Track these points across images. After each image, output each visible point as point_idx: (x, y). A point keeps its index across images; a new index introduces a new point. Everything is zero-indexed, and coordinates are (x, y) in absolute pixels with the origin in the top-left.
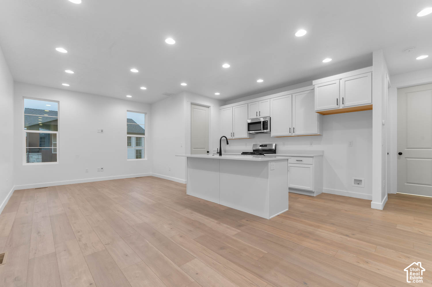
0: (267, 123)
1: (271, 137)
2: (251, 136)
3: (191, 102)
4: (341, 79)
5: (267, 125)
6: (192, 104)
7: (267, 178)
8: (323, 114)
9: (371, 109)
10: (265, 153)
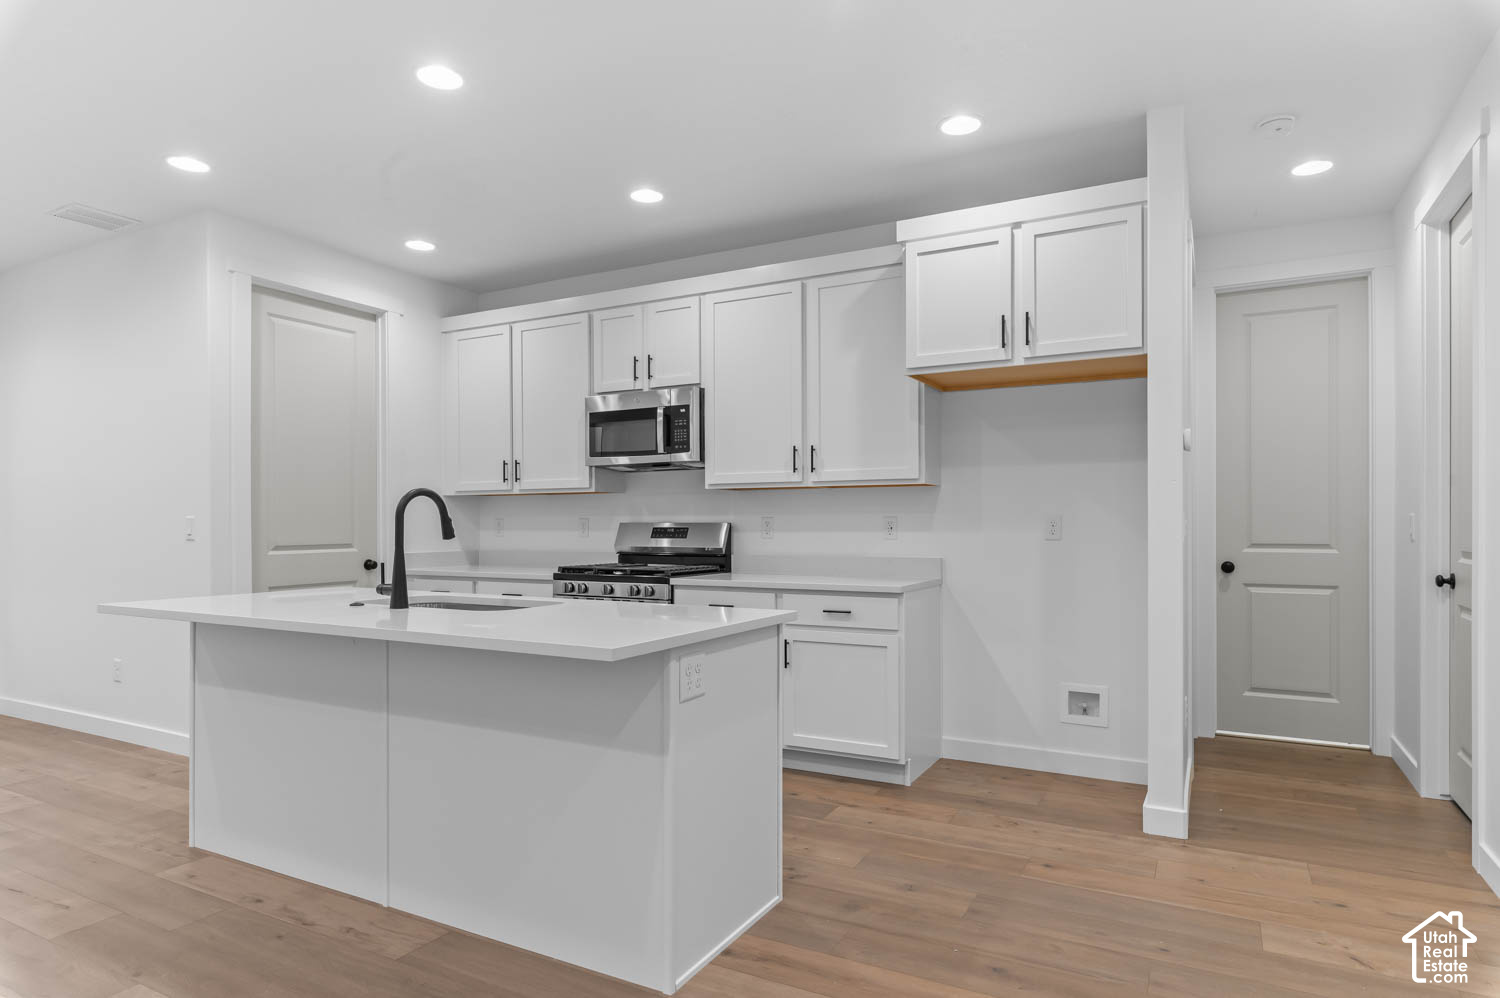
0: (686, 416)
1: (707, 487)
2: (608, 480)
3: (253, 278)
4: (1017, 225)
5: (687, 427)
6: (259, 288)
7: (662, 750)
8: (938, 385)
9: (1142, 373)
10: (676, 575)
